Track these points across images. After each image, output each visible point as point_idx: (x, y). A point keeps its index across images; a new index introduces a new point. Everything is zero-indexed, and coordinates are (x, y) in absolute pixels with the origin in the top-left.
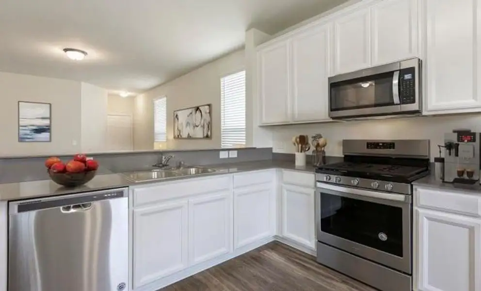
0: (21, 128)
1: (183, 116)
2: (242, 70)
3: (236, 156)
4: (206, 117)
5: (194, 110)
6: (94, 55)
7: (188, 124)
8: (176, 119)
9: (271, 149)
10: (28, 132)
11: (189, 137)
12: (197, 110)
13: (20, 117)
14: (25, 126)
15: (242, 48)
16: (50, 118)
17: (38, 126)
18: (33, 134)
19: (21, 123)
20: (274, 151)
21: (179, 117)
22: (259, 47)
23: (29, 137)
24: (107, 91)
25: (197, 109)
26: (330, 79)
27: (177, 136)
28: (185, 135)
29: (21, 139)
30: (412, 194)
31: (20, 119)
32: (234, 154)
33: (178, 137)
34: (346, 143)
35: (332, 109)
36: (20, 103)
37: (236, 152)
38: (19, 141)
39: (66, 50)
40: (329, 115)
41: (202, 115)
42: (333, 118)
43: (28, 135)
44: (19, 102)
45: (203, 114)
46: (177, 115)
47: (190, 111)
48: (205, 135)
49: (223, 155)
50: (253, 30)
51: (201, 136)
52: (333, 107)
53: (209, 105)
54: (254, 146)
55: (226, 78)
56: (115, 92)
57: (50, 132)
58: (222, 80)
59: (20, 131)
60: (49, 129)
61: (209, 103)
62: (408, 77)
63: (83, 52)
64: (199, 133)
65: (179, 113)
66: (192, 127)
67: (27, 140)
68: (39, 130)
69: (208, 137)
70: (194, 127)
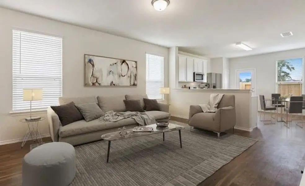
4: (133, 69)
5: (120, 61)
7: (110, 72)
8: (90, 65)
11: (112, 85)
25: (124, 61)
27: (91, 84)
33: (94, 84)
45: (130, 67)
46: (91, 60)
48: (132, 83)
50: (178, 48)
51: (128, 85)
53: (136, 62)
66: (116, 76)
69: (134, 85)
70: (120, 76)
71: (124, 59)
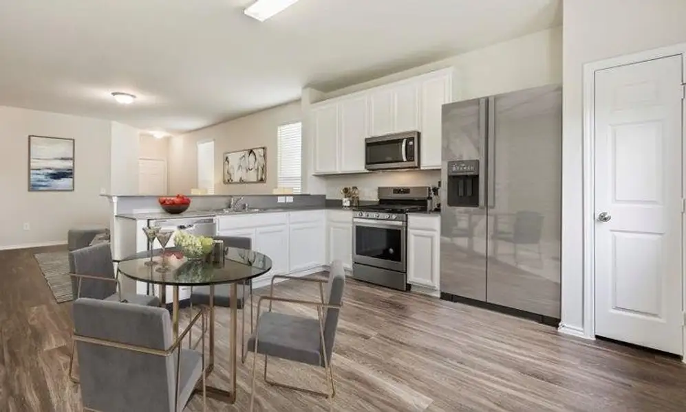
0: (32, 172)
1: (234, 159)
2: (297, 122)
3: (292, 201)
4: (261, 160)
5: (247, 153)
6: (142, 98)
7: (240, 166)
8: (226, 162)
9: (325, 196)
10: (42, 177)
11: (242, 181)
12: (250, 153)
13: (32, 157)
14: (39, 169)
15: (298, 101)
16: (73, 159)
17: (56, 169)
18: (51, 180)
19: (33, 165)
20: (327, 198)
21: (230, 159)
22: (314, 104)
23: (44, 184)
24: (139, 131)
25: (251, 151)
26: (366, 139)
27: (227, 181)
28: (236, 178)
29: (33, 187)
30: (407, 221)
31: (32, 160)
32: (290, 200)
33: (229, 182)
34: (380, 190)
35: (367, 163)
36: (32, 138)
37: (292, 198)
38: (29, 190)
39: (114, 94)
40: (366, 168)
41: (255, 159)
42: (368, 170)
43: (42, 181)
44: (30, 136)
45: (257, 157)
46: (227, 158)
47: (242, 154)
48: (259, 178)
49: (281, 200)
50: (308, 89)
51: (255, 180)
52: (369, 162)
53: (264, 148)
54: (308, 193)
55: (282, 128)
56: (151, 132)
57: (73, 178)
58: (279, 128)
59: (32, 177)
60: (71, 173)
61: (263, 146)
62: (411, 143)
63: (132, 96)
64: (252, 176)
65: (231, 157)
66: (244, 171)
67: (41, 188)
68: (58, 175)
69: (262, 180)
70: (247, 171)
71: (251, 148)
